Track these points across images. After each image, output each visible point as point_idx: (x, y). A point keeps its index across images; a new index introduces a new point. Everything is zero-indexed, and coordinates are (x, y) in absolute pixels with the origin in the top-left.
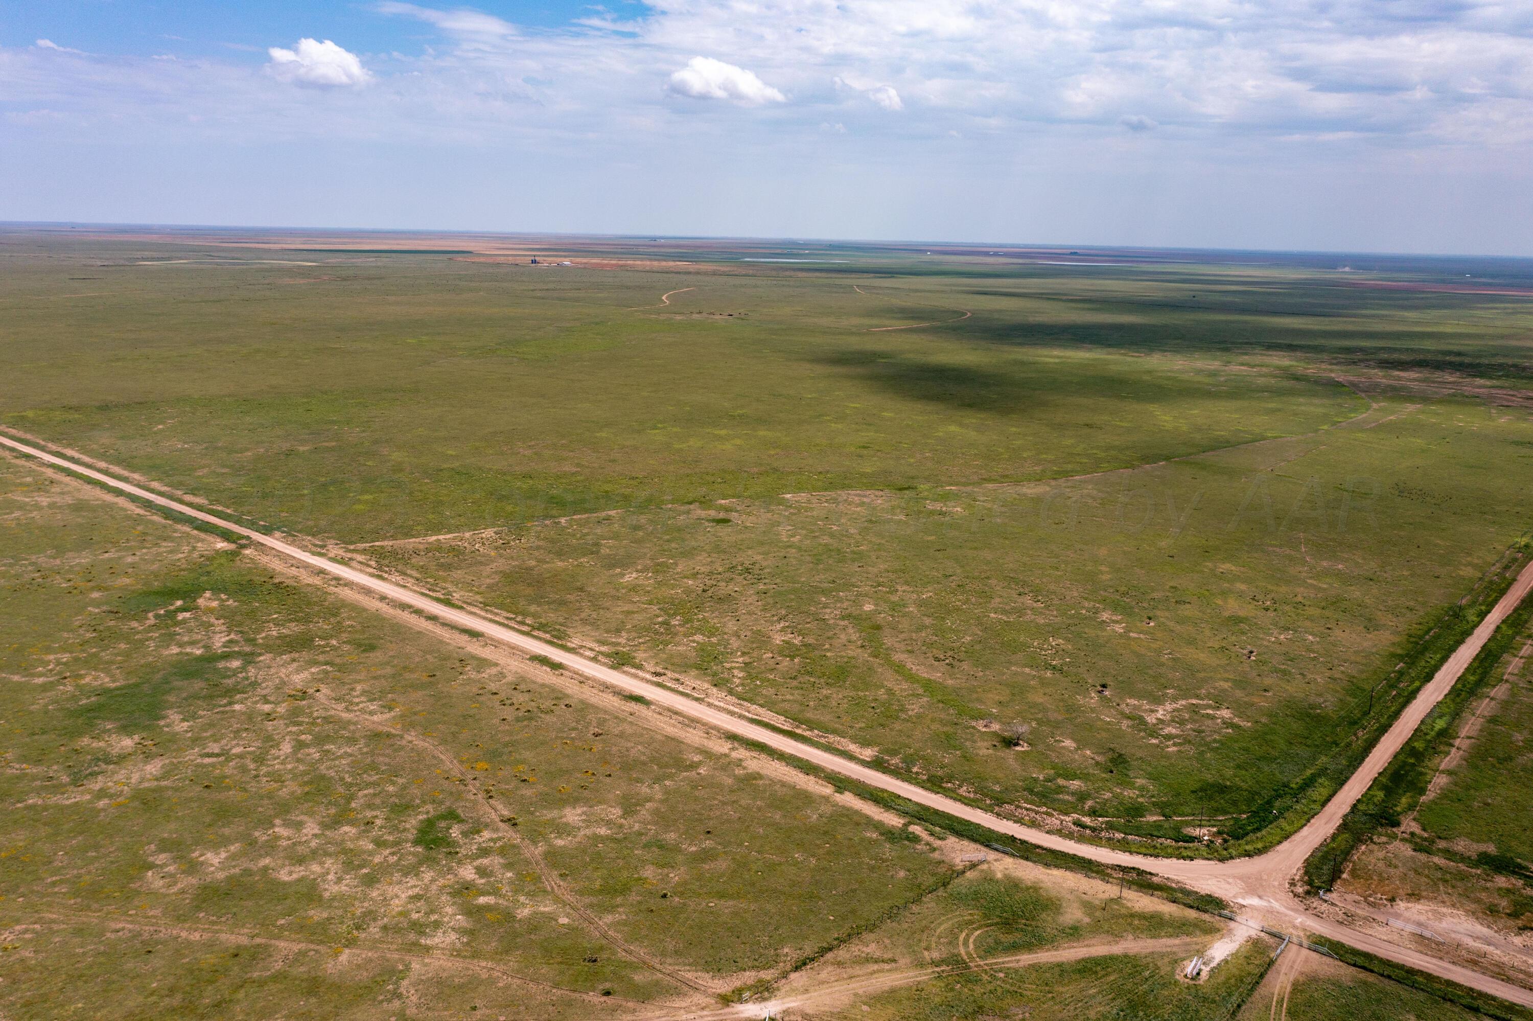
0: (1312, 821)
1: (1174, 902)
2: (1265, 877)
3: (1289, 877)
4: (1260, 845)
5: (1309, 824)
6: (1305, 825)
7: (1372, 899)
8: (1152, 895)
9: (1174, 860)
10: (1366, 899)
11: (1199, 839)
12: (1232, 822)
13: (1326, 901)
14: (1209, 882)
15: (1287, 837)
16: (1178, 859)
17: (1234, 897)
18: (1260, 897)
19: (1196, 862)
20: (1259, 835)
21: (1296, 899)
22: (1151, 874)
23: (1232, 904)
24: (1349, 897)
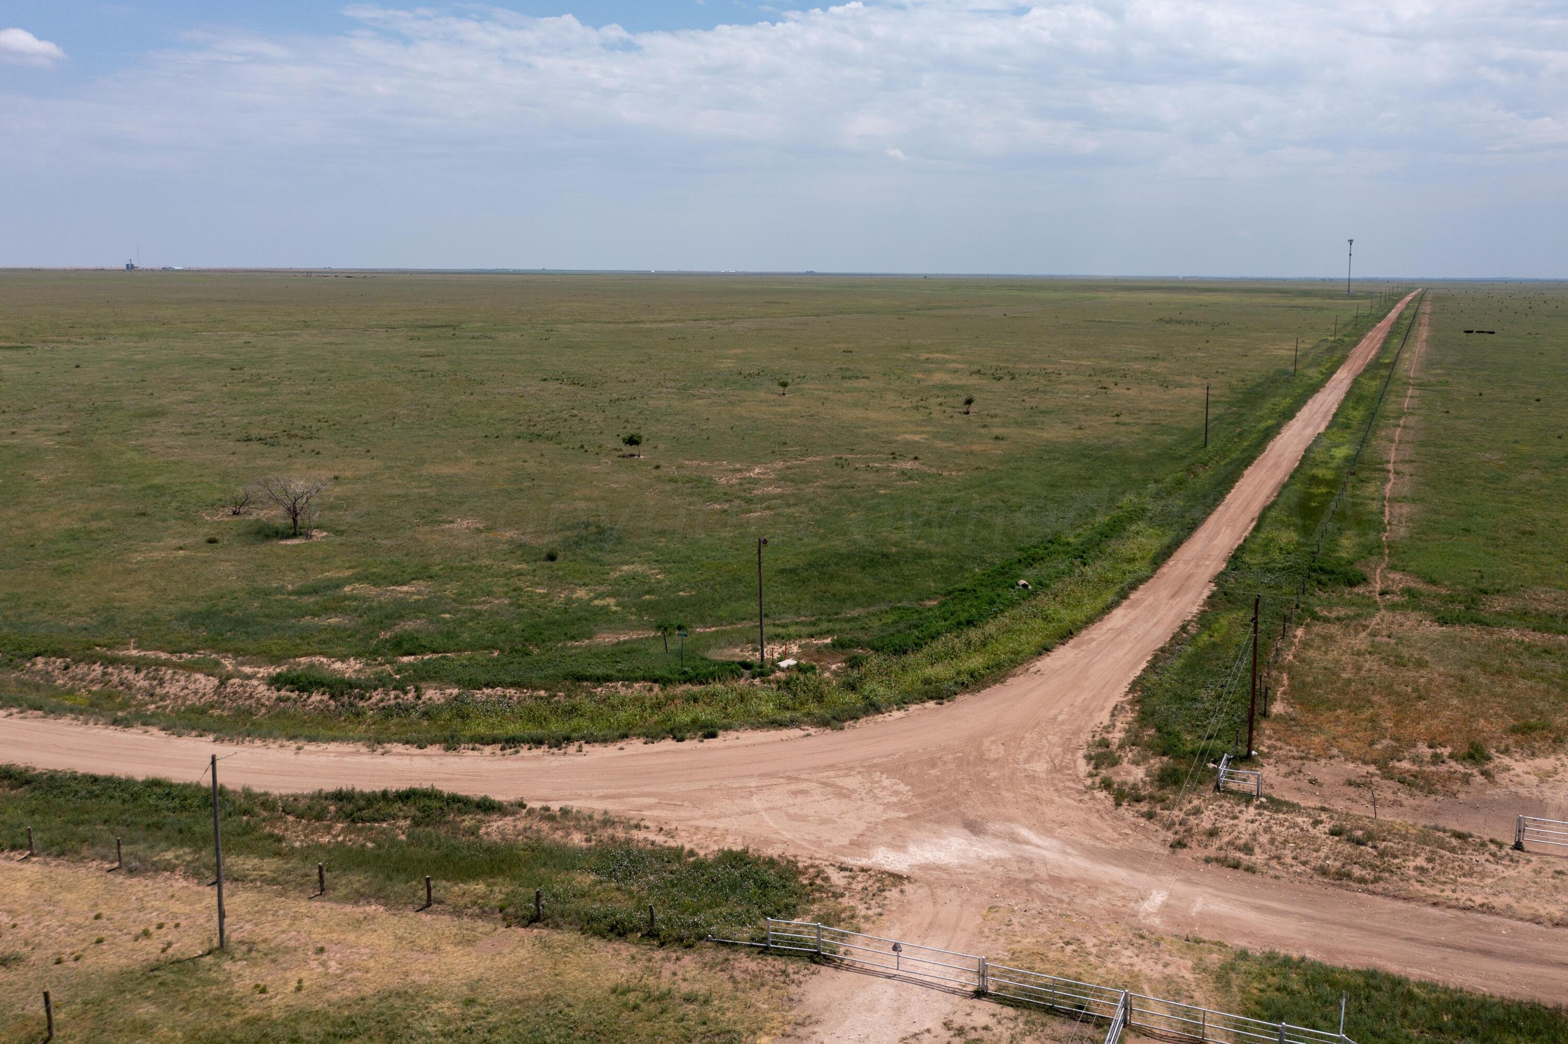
0: (1133, 596)
1: (533, 920)
2: (996, 751)
3: (1086, 737)
4: (976, 662)
5: (1125, 603)
6: (1115, 604)
7: (1405, 765)
8: (427, 905)
9: (635, 746)
10: (1382, 764)
11: (761, 671)
12: (890, 618)
13: (1247, 798)
14: (756, 802)
15: (1066, 635)
16: (652, 736)
17: (859, 844)
18: (974, 827)
19: (725, 740)
20: (974, 634)
21: (1127, 812)
22: (487, 807)
23: (838, 879)
24: (1321, 770)
